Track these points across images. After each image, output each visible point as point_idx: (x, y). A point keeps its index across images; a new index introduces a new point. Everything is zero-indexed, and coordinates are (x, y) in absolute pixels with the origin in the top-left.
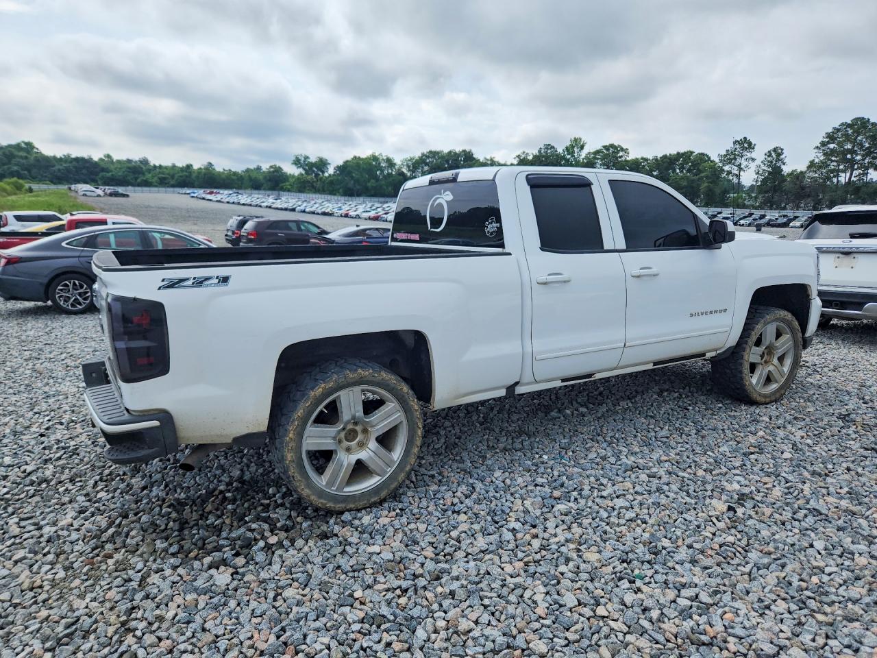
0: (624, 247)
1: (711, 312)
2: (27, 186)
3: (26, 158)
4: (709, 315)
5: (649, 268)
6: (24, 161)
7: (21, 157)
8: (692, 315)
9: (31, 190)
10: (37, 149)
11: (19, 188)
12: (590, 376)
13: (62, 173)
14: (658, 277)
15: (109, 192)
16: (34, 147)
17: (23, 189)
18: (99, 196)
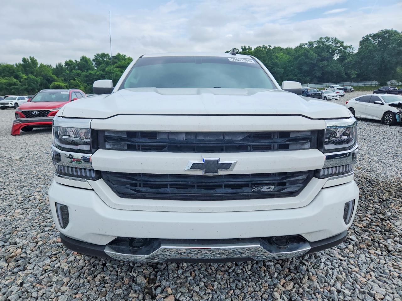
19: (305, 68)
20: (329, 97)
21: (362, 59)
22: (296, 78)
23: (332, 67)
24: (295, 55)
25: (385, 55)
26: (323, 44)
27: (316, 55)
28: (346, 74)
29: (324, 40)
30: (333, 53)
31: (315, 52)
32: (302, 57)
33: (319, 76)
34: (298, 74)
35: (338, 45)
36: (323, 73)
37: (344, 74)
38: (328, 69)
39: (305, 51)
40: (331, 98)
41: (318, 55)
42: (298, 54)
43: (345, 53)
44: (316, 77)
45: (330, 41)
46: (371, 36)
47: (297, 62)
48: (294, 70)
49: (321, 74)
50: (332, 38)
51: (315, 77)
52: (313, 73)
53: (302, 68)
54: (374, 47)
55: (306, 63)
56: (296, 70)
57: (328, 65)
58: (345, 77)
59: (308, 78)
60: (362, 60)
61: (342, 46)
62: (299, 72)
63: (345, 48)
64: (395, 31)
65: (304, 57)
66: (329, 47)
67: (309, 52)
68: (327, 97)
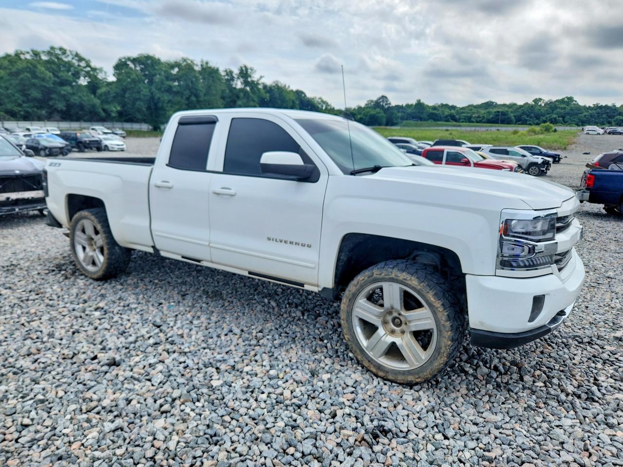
0: (221, 170)
1: (291, 243)
2: (554, 128)
3: (565, 108)
4: (294, 246)
5: (230, 189)
6: (562, 111)
7: (562, 109)
8: (269, 239)
9: (555, 131)
10: (576, 101)
11: (547, 130)
12: (199, 261)
13: (587, 118)
14: (234, 197)
15: (608, 131)
16: (573, 100)
17: (551, 131)
18: (599, 134)
19: (35, 94)
20: (113, 146)
21: (124, 90)
22: (20, 109)
23: (80, 97)
24: (10, 69)
25: (153, 89)
26: (58, 58)
27: (51, 74)
28: (104, 110)
29: (58, 52)
30: (77, 75)
31: (47, 69)
32: (26, 74)
33: (61, 110)
34: (24, 102)
35: (83, 64)
36: (68, 105)
37: (100, 110)
38: (75, 100)
39: (29, 65)
40: (116, 148)
41: (54, 74)
42: (16, 67)
43: (96, 77)
44: (58, 111)
45: (68, 56)
46: (129, 59)
47: (17, 82)
48: (13, 95)
49: (66, 107)
50: (70, 51)
51: (56, 110)
52: (51, 103)
53: (29, 92)
54: (137, 75)
55: (34, 85)
56: (17, 95)
57: (74, 94)
58: (103, 114)
59: (44, 112)
60: (125, 93)
61: (88, 65)
62: (25, 99)
63: (94, 70)
64: (159, 60)
65: (29, 75)
66: (69, 65)
67: (35, 67)
68: (110, 146)
